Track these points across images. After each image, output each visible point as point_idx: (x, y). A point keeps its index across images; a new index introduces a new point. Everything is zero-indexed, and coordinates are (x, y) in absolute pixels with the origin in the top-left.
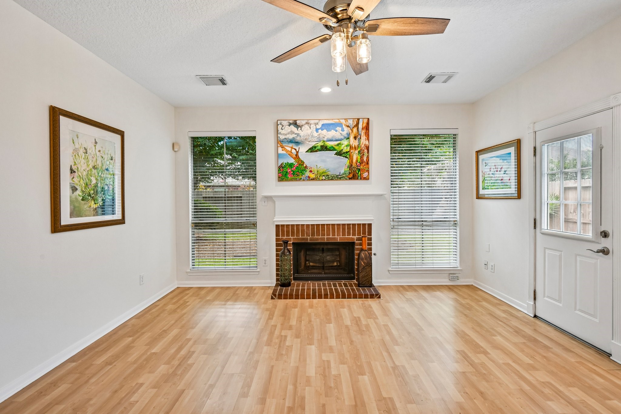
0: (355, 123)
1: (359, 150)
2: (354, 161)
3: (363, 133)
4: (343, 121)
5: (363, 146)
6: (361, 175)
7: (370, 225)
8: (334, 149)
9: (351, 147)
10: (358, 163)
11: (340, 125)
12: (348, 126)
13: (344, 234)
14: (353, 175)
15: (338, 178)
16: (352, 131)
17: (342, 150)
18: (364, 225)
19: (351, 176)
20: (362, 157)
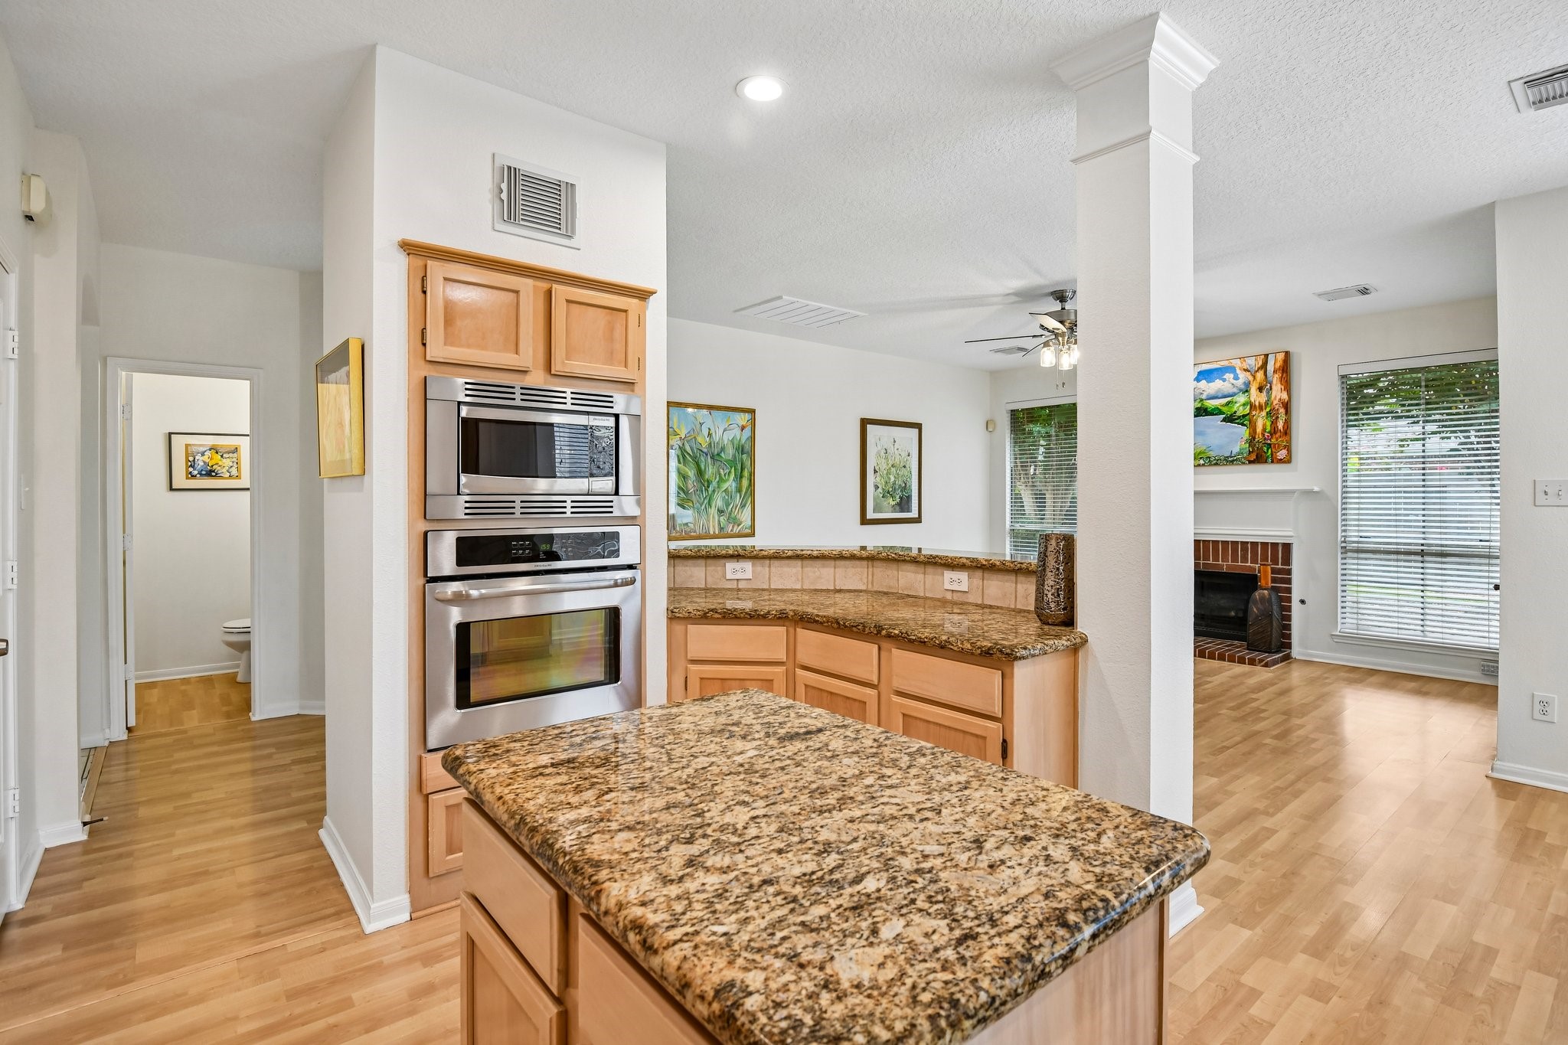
0: (1260, 363)
1: (1268, 409)
2: (1259, 429)
3: (1275, 379)
4: (1237, 363)
5: (1275, 402)
6: (1272, 454)
7: (1287, 547)
8: (1220, 412)
9: (1252, 407)
10: (1266, 434)
11: (1231, 369)
12: (1246, 370)
13: (1235, 560)
14: (1257, 456)
15: (1230, 461)
16: (1254, 377)
17: (1235, 412)
18: (1275, 545)
19: (1253, 457)
20: (1274, 423)
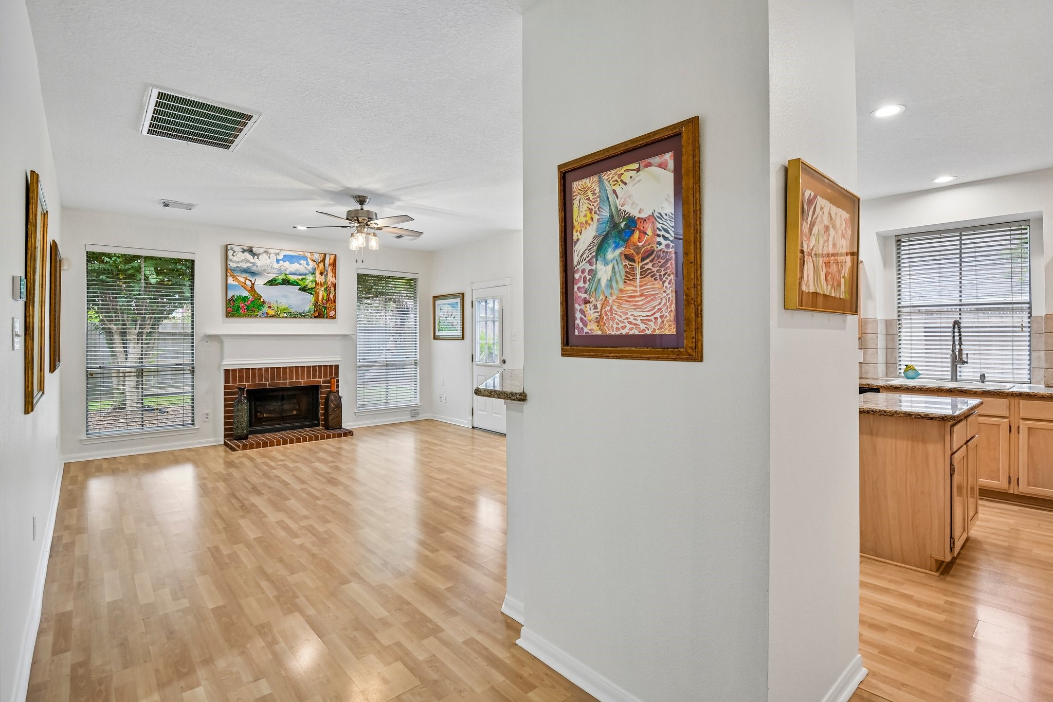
0: (322, 258)
1: (325, 286)
2: (320, 298)
3: (330, 269)
4: (308, 255)
5: (329, 283)
6: (327, 313)
7: (337, 367)
8: (298, 284)
9: (317, 283)
10: (324, 301)
11: (305, 258)
12: (314, 261)
13: (309, 377)
14: (319, 313)
15: (303, 315)
16: (318, 266)
17: (307, 286)
18: (331, 366)
19: (317, 314)
20: (328, 295)
